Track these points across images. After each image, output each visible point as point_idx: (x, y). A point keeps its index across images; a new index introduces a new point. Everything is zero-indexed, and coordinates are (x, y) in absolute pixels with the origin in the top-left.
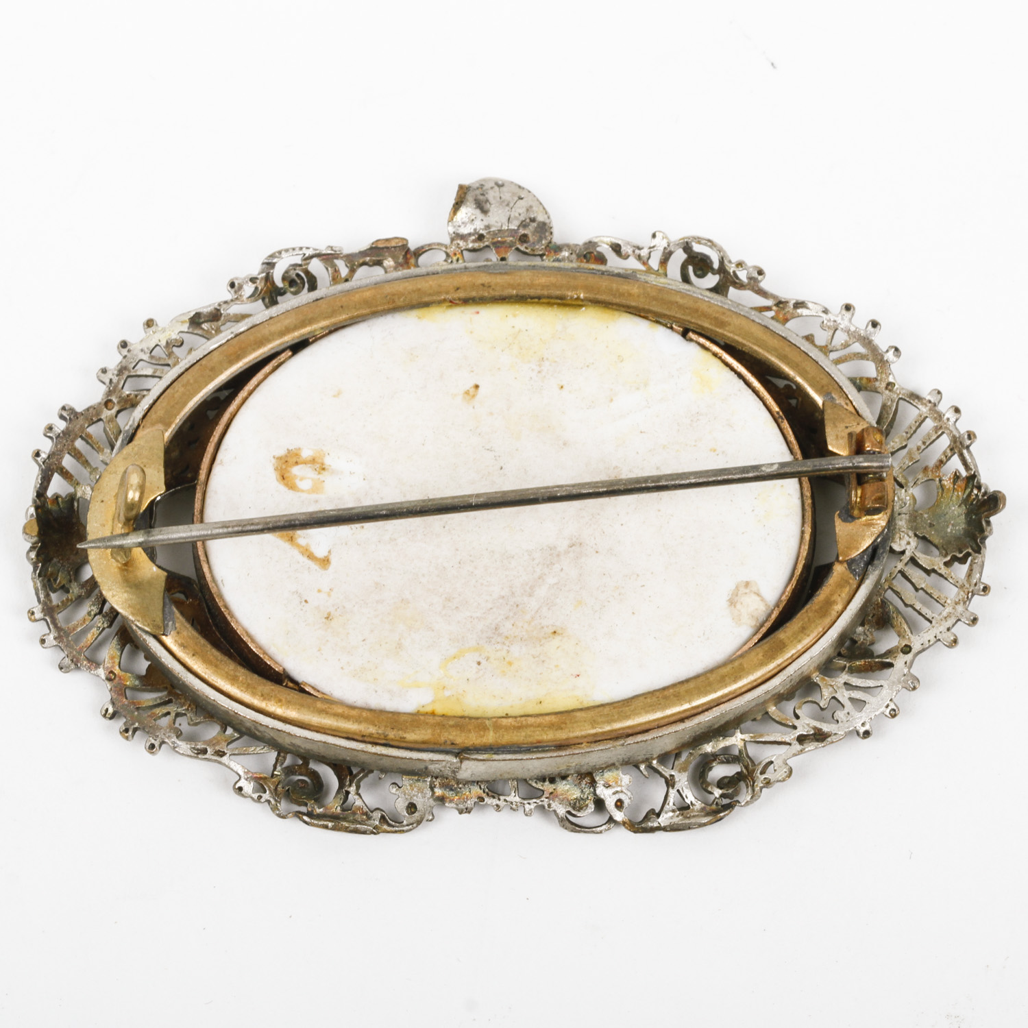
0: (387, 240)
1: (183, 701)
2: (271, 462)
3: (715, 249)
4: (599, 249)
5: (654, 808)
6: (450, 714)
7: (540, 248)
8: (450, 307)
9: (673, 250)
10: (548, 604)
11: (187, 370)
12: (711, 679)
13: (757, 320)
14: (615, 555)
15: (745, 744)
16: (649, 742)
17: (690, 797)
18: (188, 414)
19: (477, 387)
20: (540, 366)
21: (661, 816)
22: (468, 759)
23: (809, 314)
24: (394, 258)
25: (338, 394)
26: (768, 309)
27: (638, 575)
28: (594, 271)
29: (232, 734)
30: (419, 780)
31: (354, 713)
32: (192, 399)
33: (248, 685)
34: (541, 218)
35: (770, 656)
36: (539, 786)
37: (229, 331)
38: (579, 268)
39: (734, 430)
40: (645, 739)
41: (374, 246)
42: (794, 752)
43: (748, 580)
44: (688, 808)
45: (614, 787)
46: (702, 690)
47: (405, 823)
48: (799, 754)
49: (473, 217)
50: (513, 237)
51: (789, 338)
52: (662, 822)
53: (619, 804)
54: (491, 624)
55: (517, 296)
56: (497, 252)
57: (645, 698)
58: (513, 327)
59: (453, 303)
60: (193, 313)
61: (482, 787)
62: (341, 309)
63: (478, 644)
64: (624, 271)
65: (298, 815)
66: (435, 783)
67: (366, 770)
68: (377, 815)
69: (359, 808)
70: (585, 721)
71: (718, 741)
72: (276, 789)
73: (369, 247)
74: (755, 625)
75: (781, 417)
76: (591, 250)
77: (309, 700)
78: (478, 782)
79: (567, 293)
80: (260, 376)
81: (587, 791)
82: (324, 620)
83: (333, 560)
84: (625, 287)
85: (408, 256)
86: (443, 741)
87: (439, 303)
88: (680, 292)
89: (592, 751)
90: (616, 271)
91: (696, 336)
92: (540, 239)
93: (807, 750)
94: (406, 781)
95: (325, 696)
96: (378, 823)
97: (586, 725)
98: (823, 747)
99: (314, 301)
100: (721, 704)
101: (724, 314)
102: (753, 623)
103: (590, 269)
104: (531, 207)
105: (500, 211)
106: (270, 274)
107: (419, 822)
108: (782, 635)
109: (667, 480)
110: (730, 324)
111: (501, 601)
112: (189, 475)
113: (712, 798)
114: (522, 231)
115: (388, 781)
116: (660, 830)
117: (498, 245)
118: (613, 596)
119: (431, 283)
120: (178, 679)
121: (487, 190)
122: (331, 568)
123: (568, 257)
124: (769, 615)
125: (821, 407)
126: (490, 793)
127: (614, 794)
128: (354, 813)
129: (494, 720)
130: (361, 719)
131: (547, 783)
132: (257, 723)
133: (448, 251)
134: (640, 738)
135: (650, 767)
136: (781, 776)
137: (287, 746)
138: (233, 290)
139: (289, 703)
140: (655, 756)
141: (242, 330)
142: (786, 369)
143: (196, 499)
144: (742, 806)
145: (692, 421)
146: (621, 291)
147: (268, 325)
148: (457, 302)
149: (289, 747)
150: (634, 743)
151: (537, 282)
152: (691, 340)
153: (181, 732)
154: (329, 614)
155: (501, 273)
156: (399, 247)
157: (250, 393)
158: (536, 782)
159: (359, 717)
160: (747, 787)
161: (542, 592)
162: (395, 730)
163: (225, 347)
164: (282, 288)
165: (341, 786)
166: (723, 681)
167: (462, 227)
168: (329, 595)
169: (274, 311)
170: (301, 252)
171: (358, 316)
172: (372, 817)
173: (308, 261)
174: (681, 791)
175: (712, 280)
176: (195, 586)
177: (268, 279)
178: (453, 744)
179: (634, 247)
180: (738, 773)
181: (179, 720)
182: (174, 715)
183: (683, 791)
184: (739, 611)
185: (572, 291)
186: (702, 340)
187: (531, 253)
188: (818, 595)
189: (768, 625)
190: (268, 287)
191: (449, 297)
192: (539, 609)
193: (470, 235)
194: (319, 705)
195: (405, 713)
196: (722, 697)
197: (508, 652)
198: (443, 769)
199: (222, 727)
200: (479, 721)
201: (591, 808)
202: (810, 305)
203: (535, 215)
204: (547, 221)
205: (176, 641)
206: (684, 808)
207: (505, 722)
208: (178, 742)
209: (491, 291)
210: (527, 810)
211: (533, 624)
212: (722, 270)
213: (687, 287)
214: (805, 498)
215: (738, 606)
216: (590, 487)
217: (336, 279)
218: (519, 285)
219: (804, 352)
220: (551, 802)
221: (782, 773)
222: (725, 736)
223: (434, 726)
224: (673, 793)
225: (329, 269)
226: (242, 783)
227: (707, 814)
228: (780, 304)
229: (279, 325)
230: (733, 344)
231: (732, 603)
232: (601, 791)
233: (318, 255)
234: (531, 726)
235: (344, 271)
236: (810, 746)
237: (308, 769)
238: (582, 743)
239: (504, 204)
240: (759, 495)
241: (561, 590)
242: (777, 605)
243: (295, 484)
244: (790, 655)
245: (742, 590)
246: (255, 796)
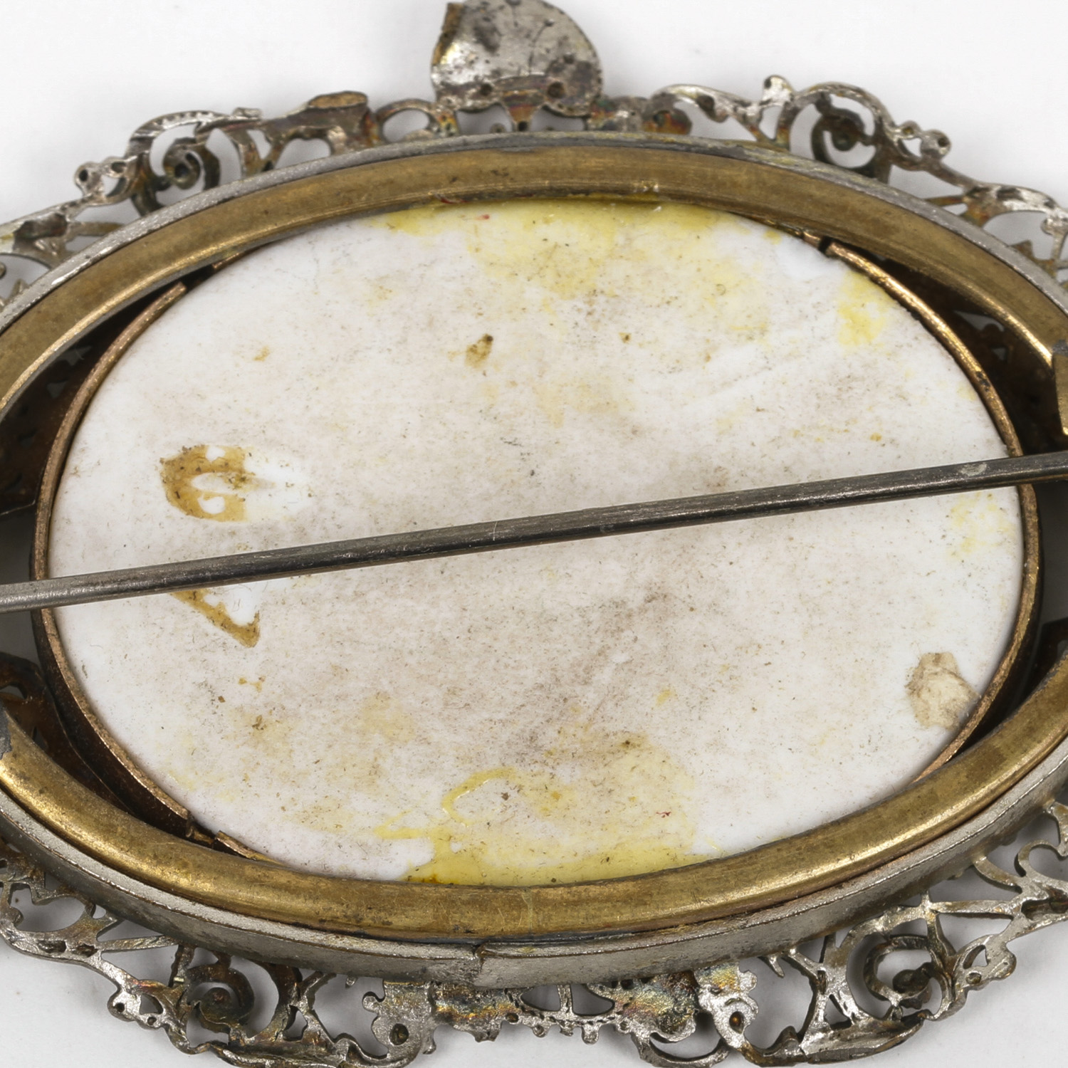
0: (334, 96)
1: (23, 864)
2: (157, 468)
3: (868, 104)
4: (677, 106)
5: (793, 1025)
6: (460, 882)
7: (582, 104)
8: (441, 209)
9: (799, 106)
10: (615, 696)
11: (16, 320)
12: (885, 817)
13: (942, 222)
14: (722, 613)
15: (937, 918)
16: (785, 922)
17: (851, 1007)
18: (19, 394)
19: (489, 339)
20: (590, 303)
21: (805, 1039)
22: (494, 955)
23: (1023, 209)
24: (346, 127)
25: (263, 356)
26: (956, 200)
27: (759, 647)
28: (675, 146)
29: (104, 918)
30: (412, 988)
31: (306, 883)
32: (26, 368)
33: (132, 839)
34: (582, 56)
35: (979, 777)
36: (606, 994)
37: (83, 255)
38: (649, 140)
39: (910, 405)
40: (778, 917)
41: (311, 107)
42: (1018, 930)
43: (939, 651)
44: (847, 1023)
45: (727, 994)
46: (870, 834)
47: (389, 1056)
48: (1025, 934)
49: (472, 57)
50: (538, 87)
51: (994, 251)
52: (806, 1049)
53: (736, 1019)
54: (523, 731)
55: (551, 189)
56: (513, 115)
57: (779, 850)
58: (545, 240)
59: (446, 203)
60: (21, 223)
61: (514, 997)
62: (265, 216)
63: (503, 764)
64: (724, 146)
65: (215, 1048)
66: (438, 992)
67: (324, 972)
68: (344, 1045)
69: (314, 1035)
70: (682, 891)
71: (894, 913)
72: (177, 1006)
73: (303, 109)
74: (953, 726)
75: (984, 381)
76: (665, 108)
77: (232, 863)
78: (506, 990)
79: (631, 183)
80: (134, 327)
81: (684, 1000)
82: (252, 730)
83: (265, 630)
84: (728, 172)
85: (368, 122)
86: (452, 928)
87: (424, 203)
88: (815, 178)
89: (694, 939)
90: (710, 145)
91: (843, 250)
92: (583, 91)
93: (1038, 926)
94: (391, 991)
95: (258, 856)
96: (345, 1059)
97: (684, 897)
98: (1064, 920)
99: (219, 203)
100: (900, 856)
101: (888, 213)
102: (950, 723)
103: (668, 143)
104: (566, 38)
105: (516, 47)
106: (145, 156)
107: (412, 1056)
108: (996, 741)
109: (807, 494)
110: (898, 230)
111: (538, 693)
112: (23, 492)
113: (885, 1007)
114: (553, 79)
115: (359, 989)
116: (803, 1061)
117: (512, 103)
118: (721, 682)
119: (410, 170)
120: (17, 832)
121: (494, 11)
122: (260, 644)
123: (628, 120)
124: (974, 709)
125: (1050, 364)
126: (526, 1006)
127: (727, 1004)
128: (307, 1044)
129: (535, 891)
130: (319, 893)
131: (619, 989)
132: (148, 902)
133: (433, 112)
134: (771, 915)
135: (786, 959)
136: (999, 969)
137: (197, 937)
138: (85, 184)
139: (199, 869)
140: (793, 943)
141: (104, 251)
142: (990, 301)
143: (37, 534)
144: (935, 1020)
145: (840, 389)
146: (720, 178)
147: (146, 243)
148: (454, 200)
149: (200, 939)
150: (761, 924)
151: (583, 166)
152: (834, 256)
153: (22, 916)
154: (259, 719)
155: (523, 153)
156: (352, 107)
157: (120, 355)
158: (601, 988)
159: (315, 890)
160: (943, 989)
161: (604, 676)
162: (374, 910)
163: (77, 282)
164: (162, 178)
165: (284, 998)
166: (904, 820)
167: (456, 73)
168: (258, 688)
169: (155, 220)
170: (194, 120)
171: (293, 227)
172: (335, 1049)
173: (205, 134)
174: (837, 998)
175: (862, 155)
176: (36, 674)
177: (142, 164)
178: (468, 932)
179: (736, 101)
180: (926, 965)
181: (16, 894)
182: (9, 888)
183: (840, 998)
184: (926, 702)
185: (641, 180)
186: (852, 257)
187: (568, 114)
188: (1054, 674)
189: (973, 724)
190: (141, 178)
191: (441, 192)
192: (599, 706)
193: (468, 86)
194: (249, 871)
195: (389, 882)
196: (902, 845)
197: (553, 776)
198: (452, 972)
199: (88, 907)
200: (511, 893)
201: (691, 1028)
202: (1024, 194)
203: (573, 51)
204: (592, 61)
205: (11, 769)
206: (840, 1024)
207: (552, 893)
208: (17, 933)
209: (509, 184)
210: (588, 1033)
211: (591, 729)
212: (880, 138)
213: (824, 169)
214: (1027, 514)
215: (925, 695)
216: (682, 508)
217: (252, 165)
218: (553, 171)
219: (1020, 274)
220: (626, 1019)
221: (1000, 965)
222: (905, 907)
223: (435, 902)
224: (823, 1001)
225: (241, 146)
226: (123, 998)
227: (879, 1035)
228: (976, 192)
229: (164, 243)
230: (904, 263)
231: (914, 689)
232: (707, 1000)
233: (223, 124)
234: (595, 899)
235: (264, 149)
236: (1044, 922)
237: (228, 971)
238: (677, 926)
239: (522, 35)
240: (952, 511)
241: (635, 672)
242: (986, 691)
243: (198, 503)
244: (1010, 774)
245: (930, 668)
246: (145, 1018)
